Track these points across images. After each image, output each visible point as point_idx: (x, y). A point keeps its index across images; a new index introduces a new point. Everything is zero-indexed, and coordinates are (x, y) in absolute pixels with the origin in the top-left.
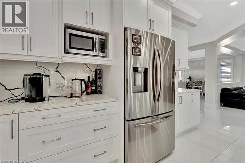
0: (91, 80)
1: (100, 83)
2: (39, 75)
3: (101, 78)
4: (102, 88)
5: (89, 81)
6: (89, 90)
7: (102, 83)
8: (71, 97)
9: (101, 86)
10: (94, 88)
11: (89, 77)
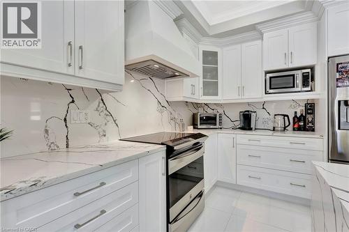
0: (298, 115)
1: (310, 119)
2: (248, 111)
3: (313, 113)
4: (313, 124)
5: (296, 116)
6: (296, 126)
7: (313, 119)
8: (274, 130)
9: (313, 122)
10: (302, 124)
11: (296, 112)
